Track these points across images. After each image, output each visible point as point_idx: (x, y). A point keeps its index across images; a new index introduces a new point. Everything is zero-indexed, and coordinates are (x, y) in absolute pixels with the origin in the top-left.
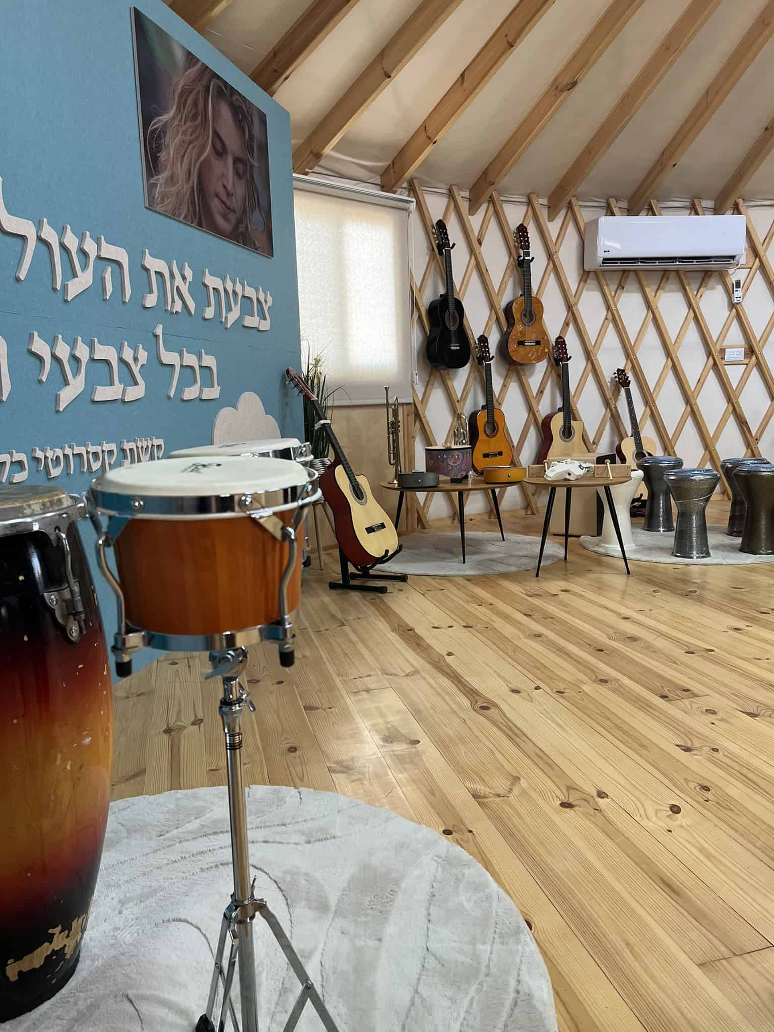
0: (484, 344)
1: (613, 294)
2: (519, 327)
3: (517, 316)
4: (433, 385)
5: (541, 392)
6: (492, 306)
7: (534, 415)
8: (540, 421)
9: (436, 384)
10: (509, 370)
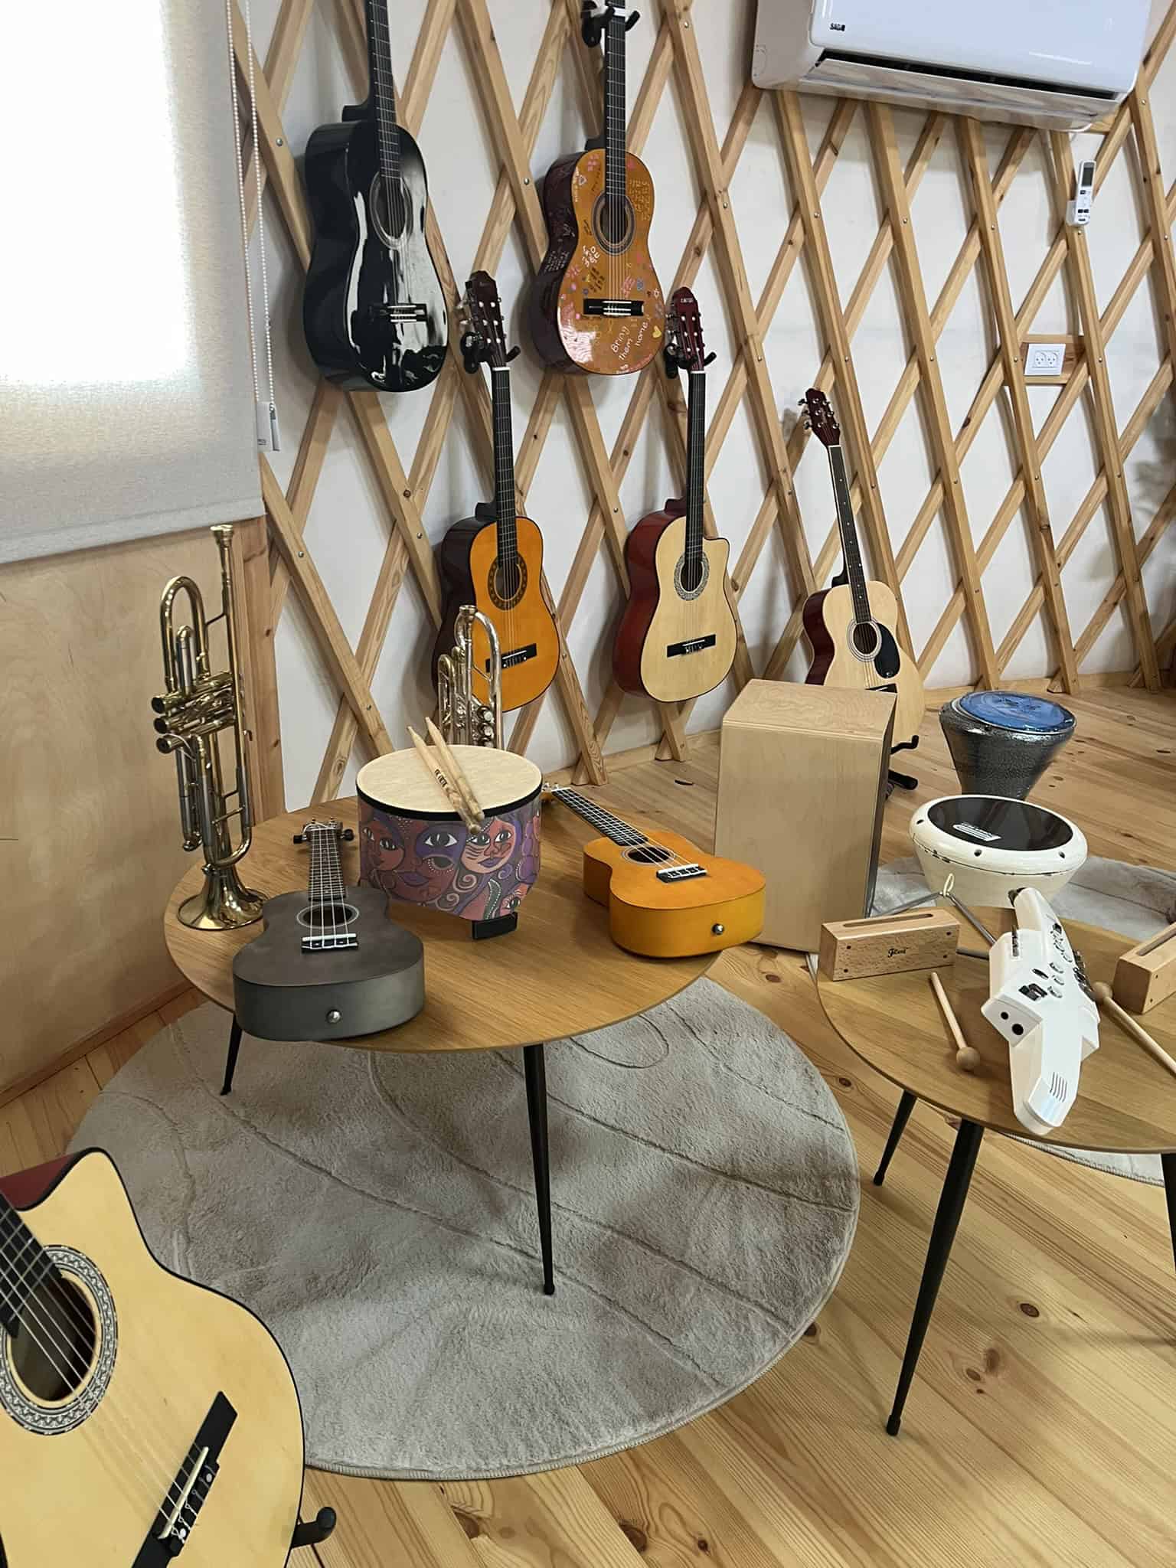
0: (487, 305)
1: (813, 160)
2: (588, 254)
3: (584, 214)
4: (325, 439)
5: (626, 453)
6: (503, 172)
7: (607, 521)
8: (621, 539)
9: (335, 435)
10: (544, 386)
